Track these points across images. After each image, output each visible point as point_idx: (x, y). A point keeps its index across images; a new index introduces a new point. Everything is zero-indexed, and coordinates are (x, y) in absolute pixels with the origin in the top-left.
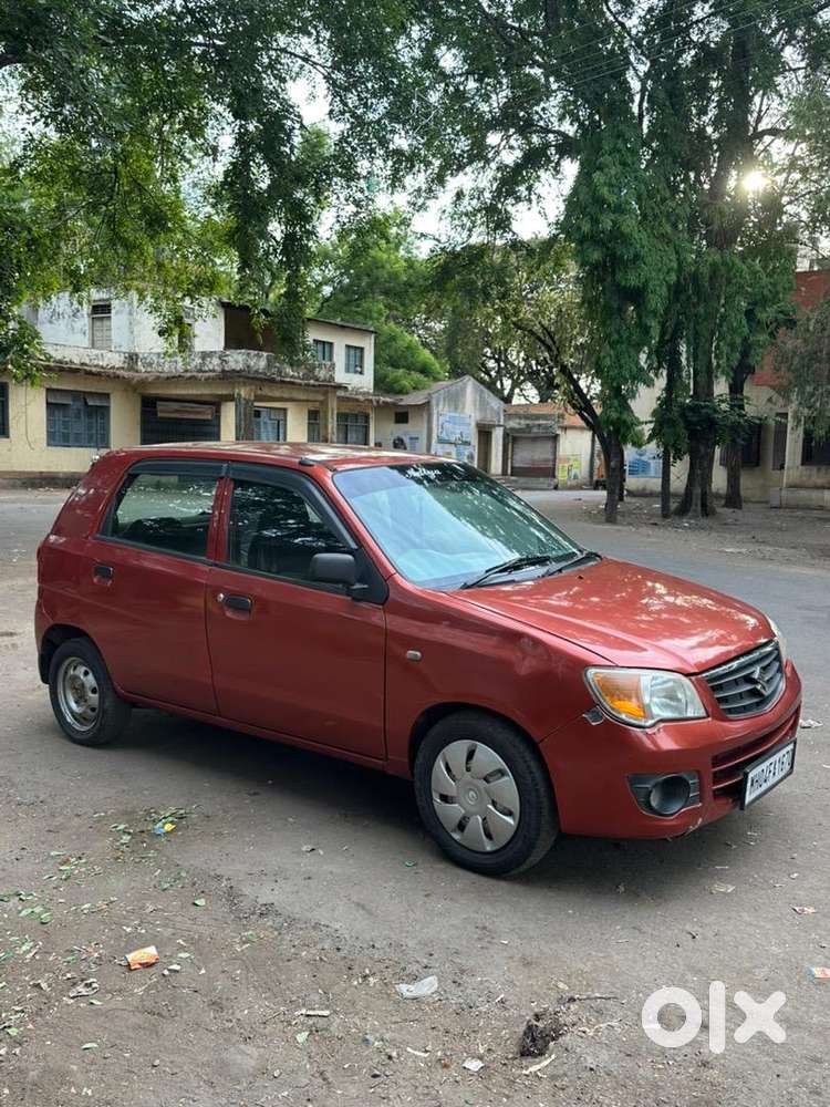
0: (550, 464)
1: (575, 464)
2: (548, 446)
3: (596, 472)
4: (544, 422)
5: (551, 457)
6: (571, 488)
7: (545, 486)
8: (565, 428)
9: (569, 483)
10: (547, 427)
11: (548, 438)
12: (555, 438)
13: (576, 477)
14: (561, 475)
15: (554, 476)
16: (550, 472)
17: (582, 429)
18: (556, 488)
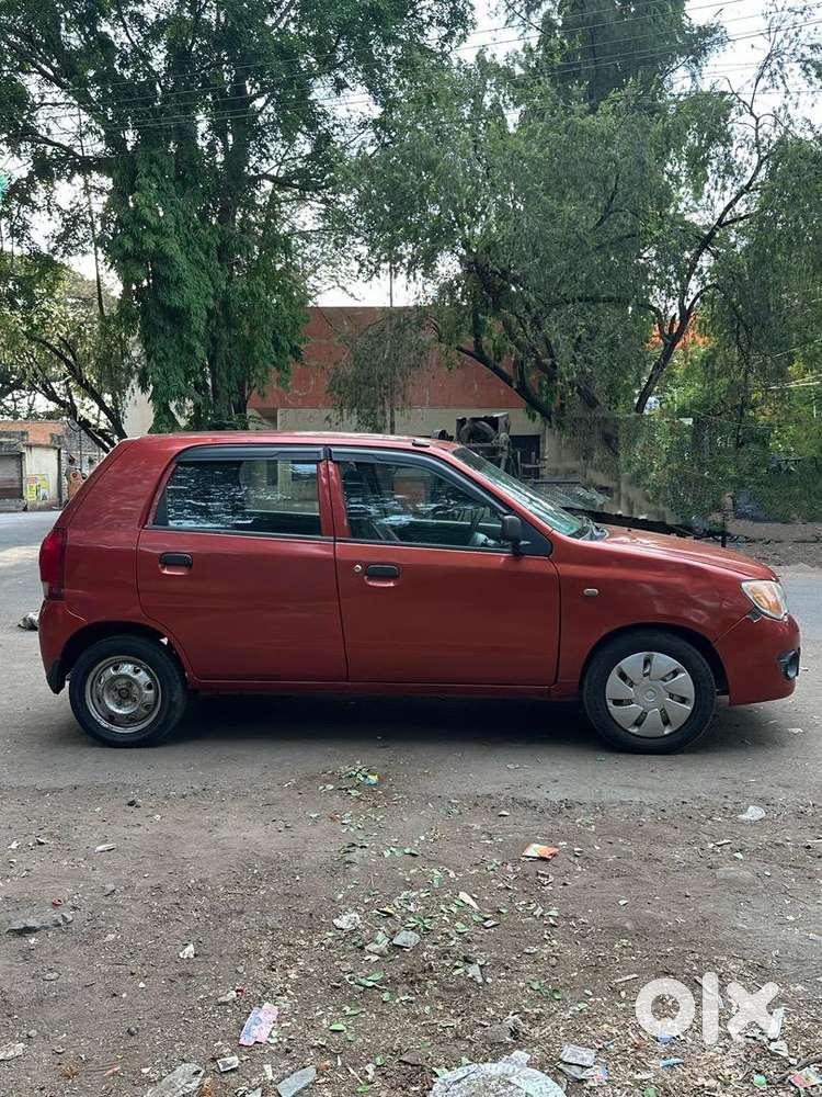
0: (17, 485)
1: (43, 484)
2: (13, 465)
3: (65, 491)
4: (7, 440)
5: (17, 477)
6: (40, 509)
7: (14, 508)
8: (30, 447)
9: (38, 504)
10: (10, 445)
11: (12, 457)
12: (20, 456)
13: (44, 498)
14: (30, 496)
15: (22, 497)
16: (17, 493)
17: (47, 447)
18: (25, 509)
